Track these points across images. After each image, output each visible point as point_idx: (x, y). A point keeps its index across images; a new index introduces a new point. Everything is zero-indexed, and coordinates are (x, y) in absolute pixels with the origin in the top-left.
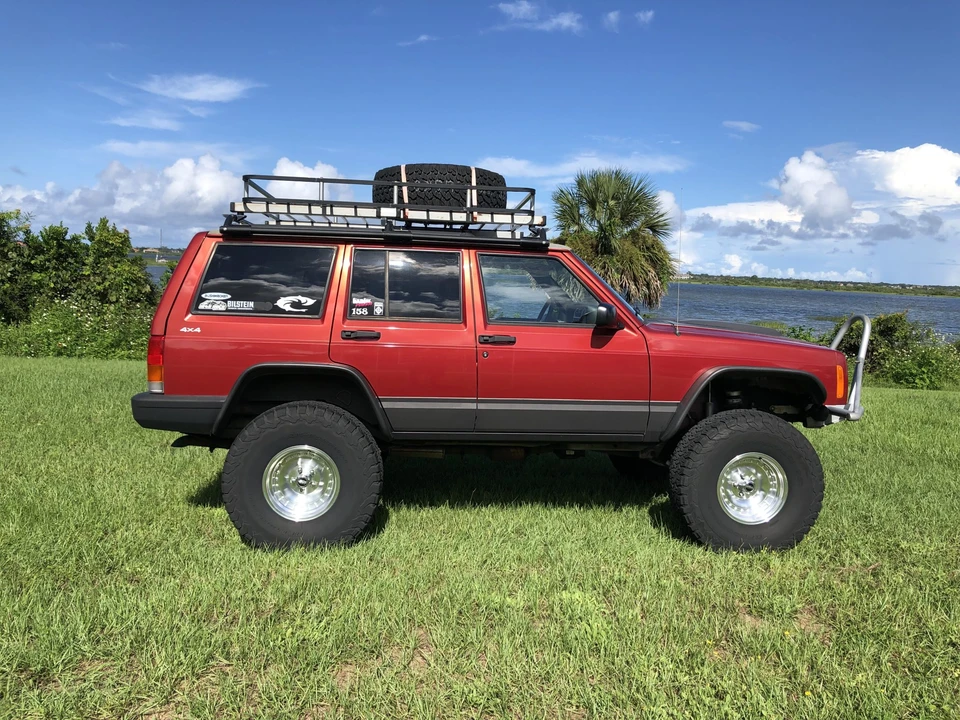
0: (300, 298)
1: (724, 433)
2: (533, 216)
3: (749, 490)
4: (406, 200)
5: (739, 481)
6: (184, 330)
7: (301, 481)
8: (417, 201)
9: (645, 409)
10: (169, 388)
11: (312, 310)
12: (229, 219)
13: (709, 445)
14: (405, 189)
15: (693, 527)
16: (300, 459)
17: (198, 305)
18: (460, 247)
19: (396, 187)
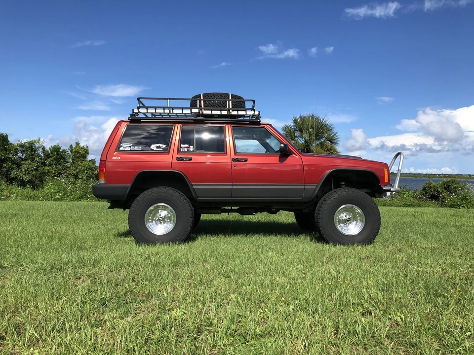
0: (160, 145)
1: (336, 196)
2: (254, 111)
3: (348, 221)
4: (203, 106)
5: (344, 218)
6: (114, 158)
7: (160, 219)
8: (207, 107)
9: (303, 187)
10: (107, 181)
11: (164, 149)
12: (132, 115)
13: (329, 201)
14: (202, 101)
15: (324, 236)
16: (160, 210)
17: (119, 148)
18: (224, 123)
19: (198, 101)
